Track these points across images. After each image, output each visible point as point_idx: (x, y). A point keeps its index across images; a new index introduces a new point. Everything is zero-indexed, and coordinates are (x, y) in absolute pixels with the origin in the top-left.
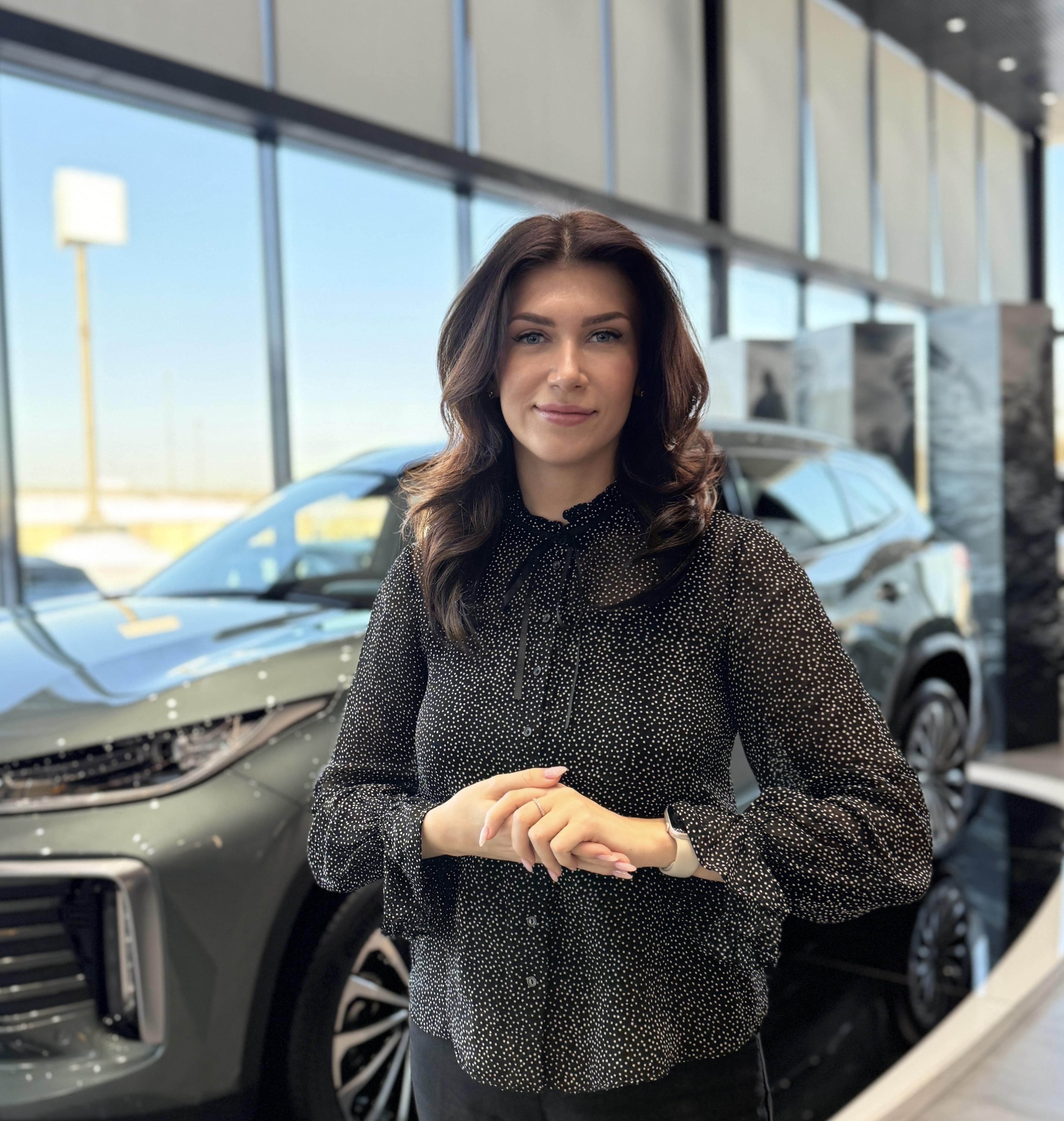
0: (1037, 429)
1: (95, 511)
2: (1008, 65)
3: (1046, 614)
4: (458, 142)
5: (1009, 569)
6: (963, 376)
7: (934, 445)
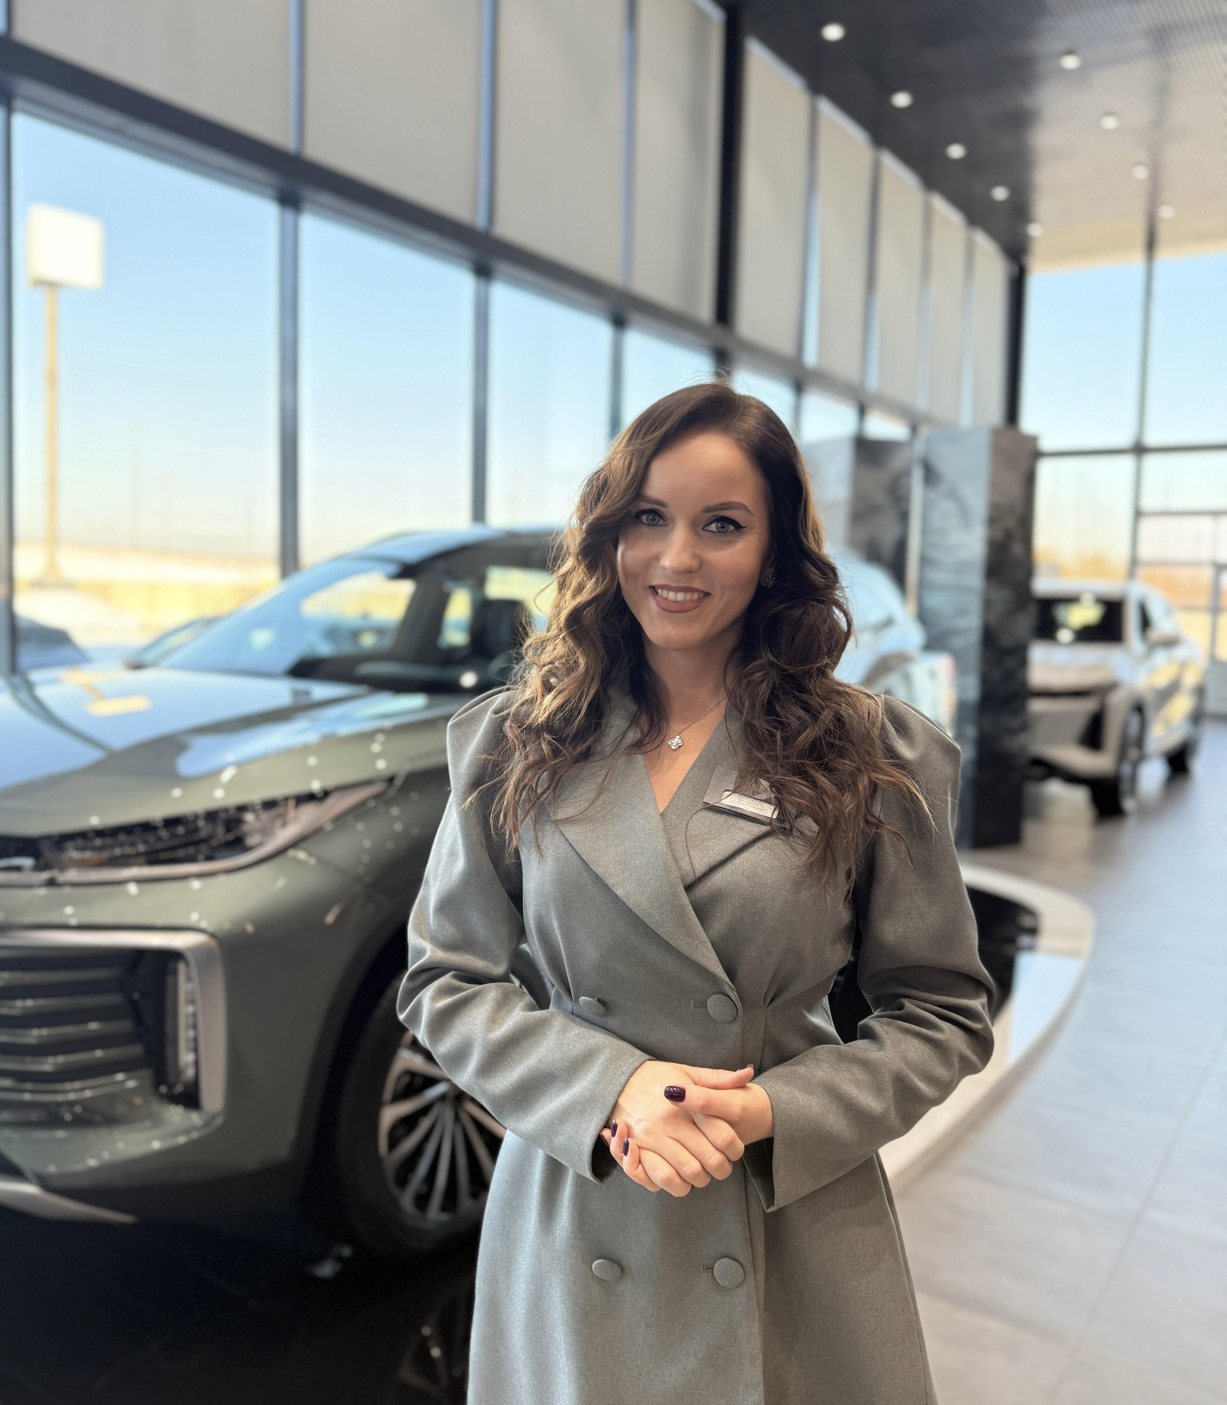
0: (1017, 549)
1: (52, 565)
2: (1000, 193)
3: (1015, 723)
4: (481, 224)
5: (985, 681)
6: (953, 494)
7: (924, 560)
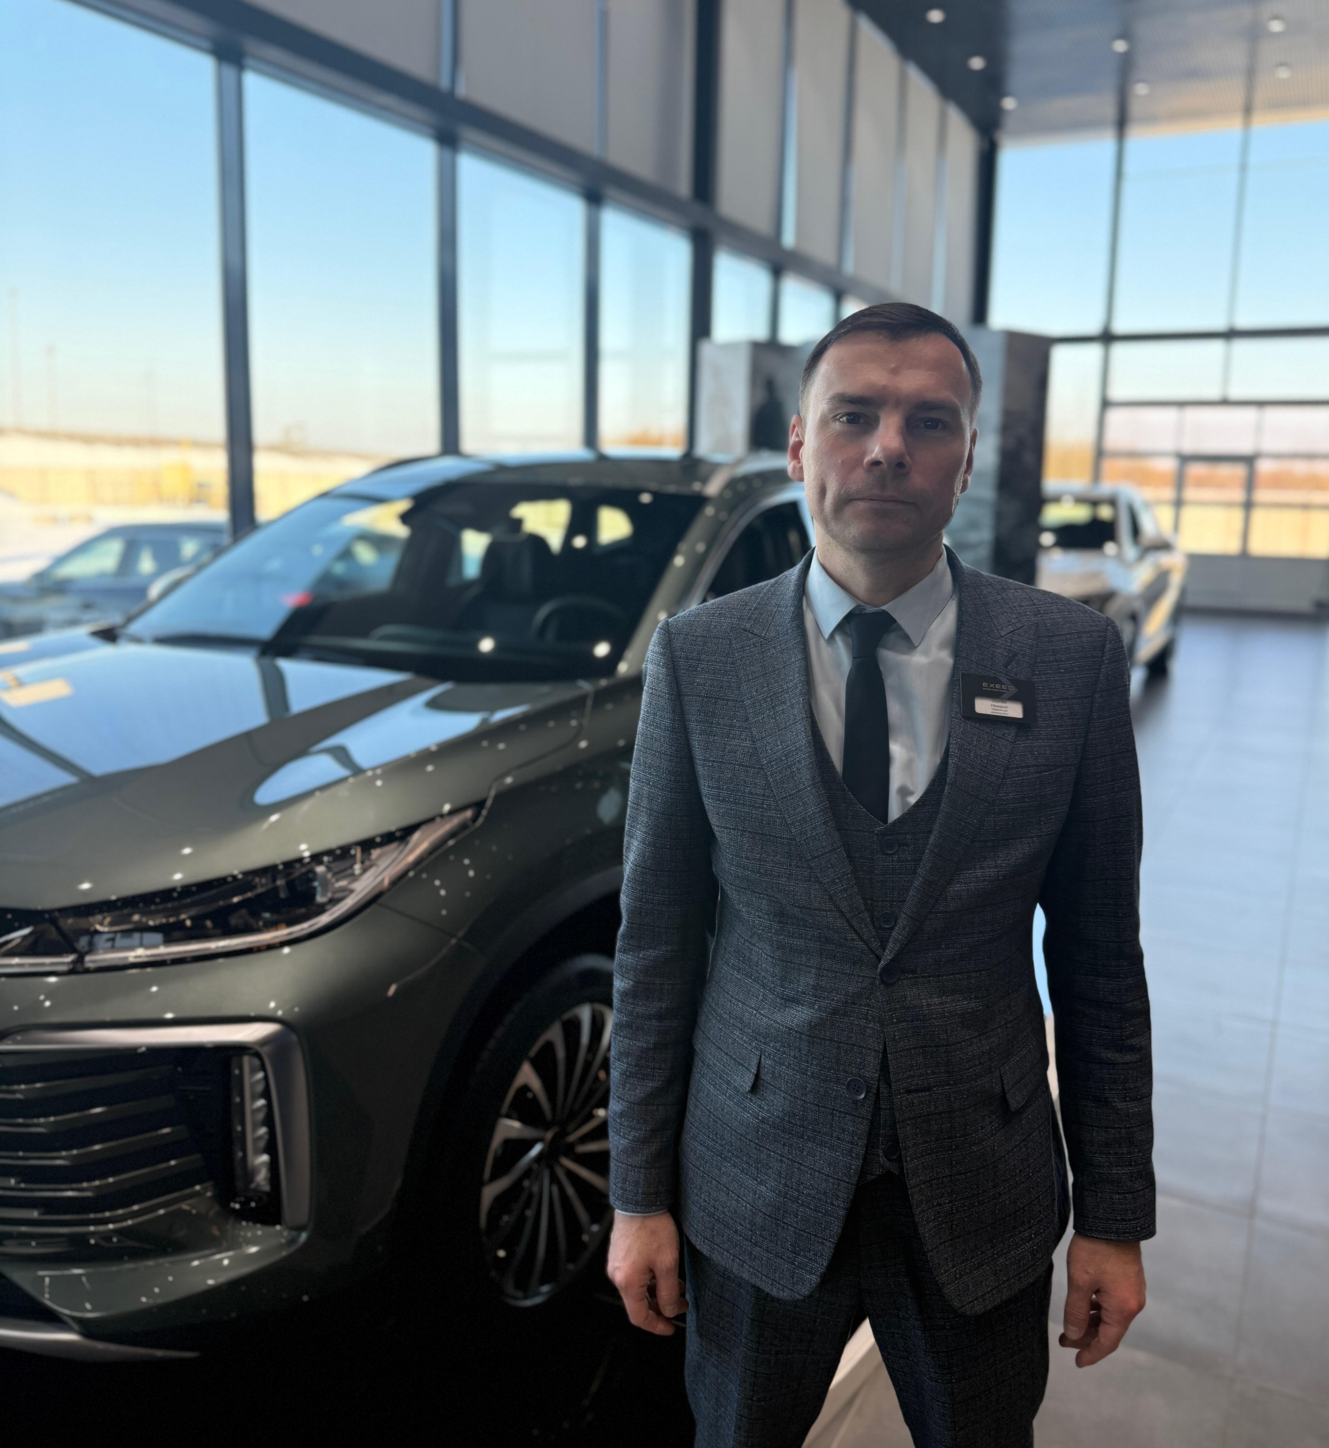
2: (977, 63)
4: (444, 83)
